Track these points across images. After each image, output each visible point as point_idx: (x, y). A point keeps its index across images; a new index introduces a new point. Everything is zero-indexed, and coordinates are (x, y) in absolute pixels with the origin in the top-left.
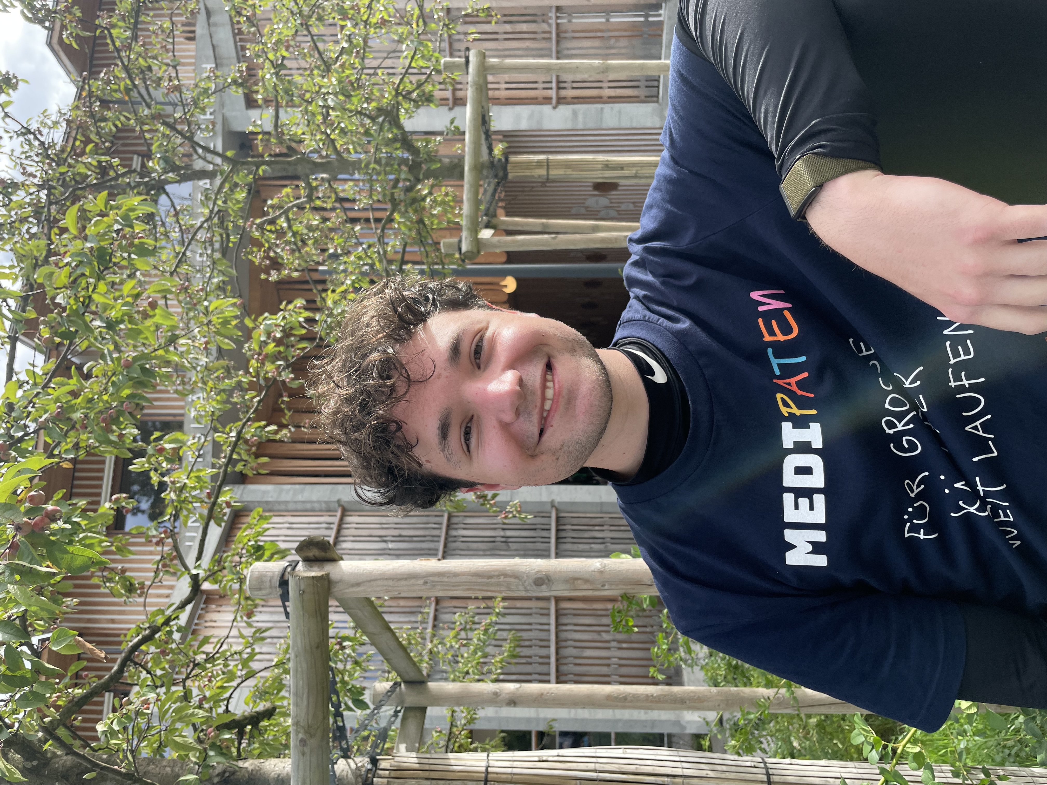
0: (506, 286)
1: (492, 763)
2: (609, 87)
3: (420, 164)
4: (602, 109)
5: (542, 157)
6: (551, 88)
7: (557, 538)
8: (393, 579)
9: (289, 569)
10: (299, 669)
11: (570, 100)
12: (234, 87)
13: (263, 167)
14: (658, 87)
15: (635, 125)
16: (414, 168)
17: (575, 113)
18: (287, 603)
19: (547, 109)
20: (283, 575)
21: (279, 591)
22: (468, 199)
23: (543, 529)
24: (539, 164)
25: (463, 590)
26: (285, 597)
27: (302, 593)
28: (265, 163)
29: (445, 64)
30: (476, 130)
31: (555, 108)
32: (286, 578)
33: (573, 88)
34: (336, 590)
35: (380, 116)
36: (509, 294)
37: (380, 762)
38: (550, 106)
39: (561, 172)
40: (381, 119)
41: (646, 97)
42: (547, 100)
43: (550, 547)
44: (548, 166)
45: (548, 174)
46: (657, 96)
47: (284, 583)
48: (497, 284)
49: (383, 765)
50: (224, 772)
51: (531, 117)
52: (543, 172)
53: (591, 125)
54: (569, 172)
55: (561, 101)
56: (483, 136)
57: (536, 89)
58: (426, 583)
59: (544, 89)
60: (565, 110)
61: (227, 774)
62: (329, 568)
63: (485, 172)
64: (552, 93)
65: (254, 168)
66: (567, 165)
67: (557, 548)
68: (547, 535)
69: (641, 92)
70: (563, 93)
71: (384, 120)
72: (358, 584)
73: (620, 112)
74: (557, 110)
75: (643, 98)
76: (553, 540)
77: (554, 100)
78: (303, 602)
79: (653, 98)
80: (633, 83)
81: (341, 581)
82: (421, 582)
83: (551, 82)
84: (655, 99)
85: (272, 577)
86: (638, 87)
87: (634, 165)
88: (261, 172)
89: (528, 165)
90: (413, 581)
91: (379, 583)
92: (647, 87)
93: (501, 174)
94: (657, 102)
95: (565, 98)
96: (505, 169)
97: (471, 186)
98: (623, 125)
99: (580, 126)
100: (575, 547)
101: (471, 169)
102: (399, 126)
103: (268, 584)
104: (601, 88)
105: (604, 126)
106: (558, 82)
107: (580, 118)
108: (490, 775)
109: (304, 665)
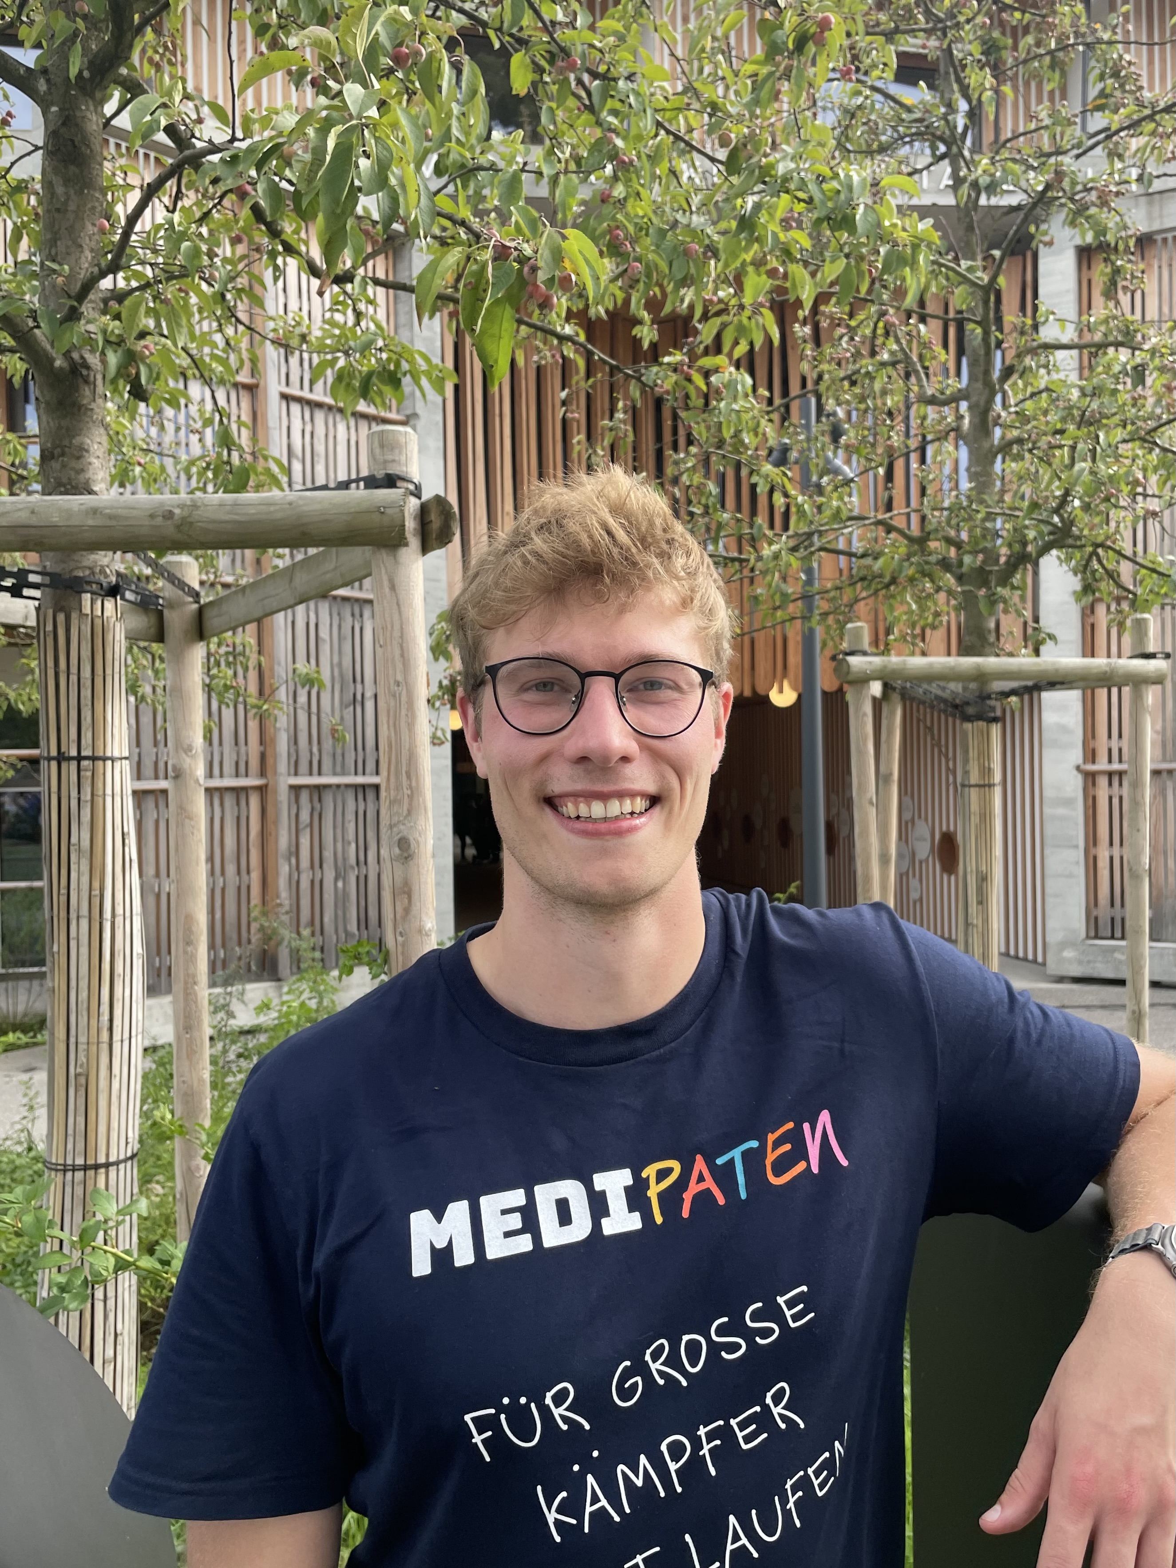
0: (781, 691)
1: (117, 765)
2: (1111, 858)
3: (985, 583)
4: (1076, 847)
5: (997, 777)
6: (1110, 761)
7: (364, 787)
8: (402, 637)
9: (411, 487)
10: (272, 509)
11: (1091, 793)
12: (1108, 270)
13: (979, 330)
14: (1113, 937)
15: (1049, 900)
16: (981, 576)
17: (1068, 802)
18: (362, 484)
19: (1076, 755)
20: (403, 479)
21: (380, 474)
22: (931, 665)
23: (377, 762)
24: (987, 771)
25: (389, 738)
26: (372, 482)
27: (380, 511)
28: (986, 333)
29: (1145, 620)
30: (1041, 674)
31: (1078, 768)
32: (399, 484)
33: (1110, 798)
34: (384, 555)
35: (1062, 519)
36: (768, 697)
37: (112, 600)
38: (1080, 761)
39: (975, 807)
40: (1056, 519)
41: (1096, 919)
42: (1091, 755)
43: (349, 774)
44: (984, 786)
45: (970, 786)
46: (1097, 937)
47: (391, 481)
48: (785, 675)
49: (109, 604)
50: (88, 368)
51: (1064, 729)
52: (974, 778)
53: (1049, 830)
54: (975, 820)
55: (1090, 778)
56: (1030, 683)
57: (1110, 737)
58: (398, 684)
59: (1110, 750)
60: (1074, 785)
61: (85, 372)
62: (414, 542)
63: (973, 686)
64: (1102, 765)
65: (978, 319)
66: (986, 816)
67: (347, 786)
68: (368, 770)
69: (1104, 911)
70: (1103, 781)
71: (1054, 525)
72: (393, 587)
73: (1070, 876)
74: (1075, 772)
75: (1094, 913)
76: (360, 780)
77: (1090, 767)
78: (368, 512)
79: (1094, 929)
80: (1117, 899)
81: (396, 562)
82: (400, 677)
83: (1120, 761)
84: (1092, 934)
85: (399, 463)
86: (1112, 905)
87: (986, 921)
88: (971, 326)
89: (985, 754)
90: (399, 666)
91: (396, 617)
92: (1113, 919)
93: (971, 710)
94: (1088, 937)
95: (1094, 784)
96: (979, 717)
97: (952, 669)
98: (1049, 883)
99: (1047, 811)
100: (350, 816)
101: (978, 667)
102: (1045, 550)
103: (390, 457)
104: (1111, 844)
105: (1047, 852)
106: (1121, 774)
107: (1061, 811)
108: (101, 763)
109: (279, 515)
